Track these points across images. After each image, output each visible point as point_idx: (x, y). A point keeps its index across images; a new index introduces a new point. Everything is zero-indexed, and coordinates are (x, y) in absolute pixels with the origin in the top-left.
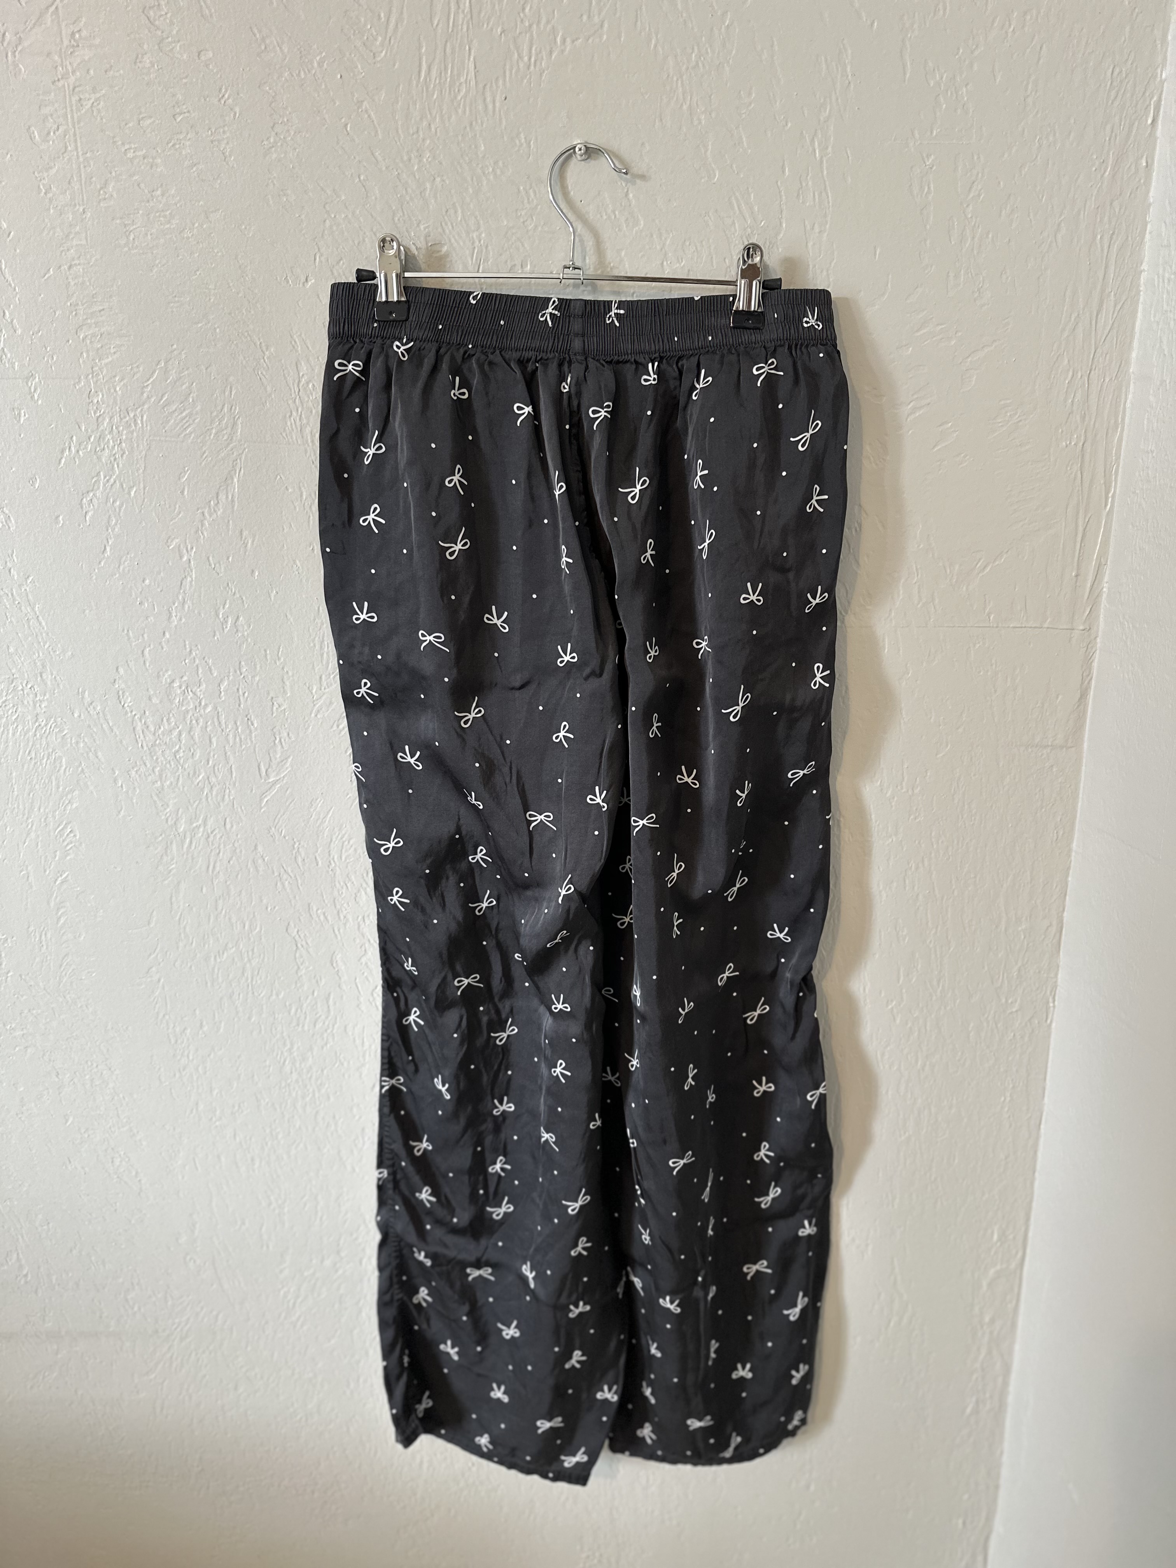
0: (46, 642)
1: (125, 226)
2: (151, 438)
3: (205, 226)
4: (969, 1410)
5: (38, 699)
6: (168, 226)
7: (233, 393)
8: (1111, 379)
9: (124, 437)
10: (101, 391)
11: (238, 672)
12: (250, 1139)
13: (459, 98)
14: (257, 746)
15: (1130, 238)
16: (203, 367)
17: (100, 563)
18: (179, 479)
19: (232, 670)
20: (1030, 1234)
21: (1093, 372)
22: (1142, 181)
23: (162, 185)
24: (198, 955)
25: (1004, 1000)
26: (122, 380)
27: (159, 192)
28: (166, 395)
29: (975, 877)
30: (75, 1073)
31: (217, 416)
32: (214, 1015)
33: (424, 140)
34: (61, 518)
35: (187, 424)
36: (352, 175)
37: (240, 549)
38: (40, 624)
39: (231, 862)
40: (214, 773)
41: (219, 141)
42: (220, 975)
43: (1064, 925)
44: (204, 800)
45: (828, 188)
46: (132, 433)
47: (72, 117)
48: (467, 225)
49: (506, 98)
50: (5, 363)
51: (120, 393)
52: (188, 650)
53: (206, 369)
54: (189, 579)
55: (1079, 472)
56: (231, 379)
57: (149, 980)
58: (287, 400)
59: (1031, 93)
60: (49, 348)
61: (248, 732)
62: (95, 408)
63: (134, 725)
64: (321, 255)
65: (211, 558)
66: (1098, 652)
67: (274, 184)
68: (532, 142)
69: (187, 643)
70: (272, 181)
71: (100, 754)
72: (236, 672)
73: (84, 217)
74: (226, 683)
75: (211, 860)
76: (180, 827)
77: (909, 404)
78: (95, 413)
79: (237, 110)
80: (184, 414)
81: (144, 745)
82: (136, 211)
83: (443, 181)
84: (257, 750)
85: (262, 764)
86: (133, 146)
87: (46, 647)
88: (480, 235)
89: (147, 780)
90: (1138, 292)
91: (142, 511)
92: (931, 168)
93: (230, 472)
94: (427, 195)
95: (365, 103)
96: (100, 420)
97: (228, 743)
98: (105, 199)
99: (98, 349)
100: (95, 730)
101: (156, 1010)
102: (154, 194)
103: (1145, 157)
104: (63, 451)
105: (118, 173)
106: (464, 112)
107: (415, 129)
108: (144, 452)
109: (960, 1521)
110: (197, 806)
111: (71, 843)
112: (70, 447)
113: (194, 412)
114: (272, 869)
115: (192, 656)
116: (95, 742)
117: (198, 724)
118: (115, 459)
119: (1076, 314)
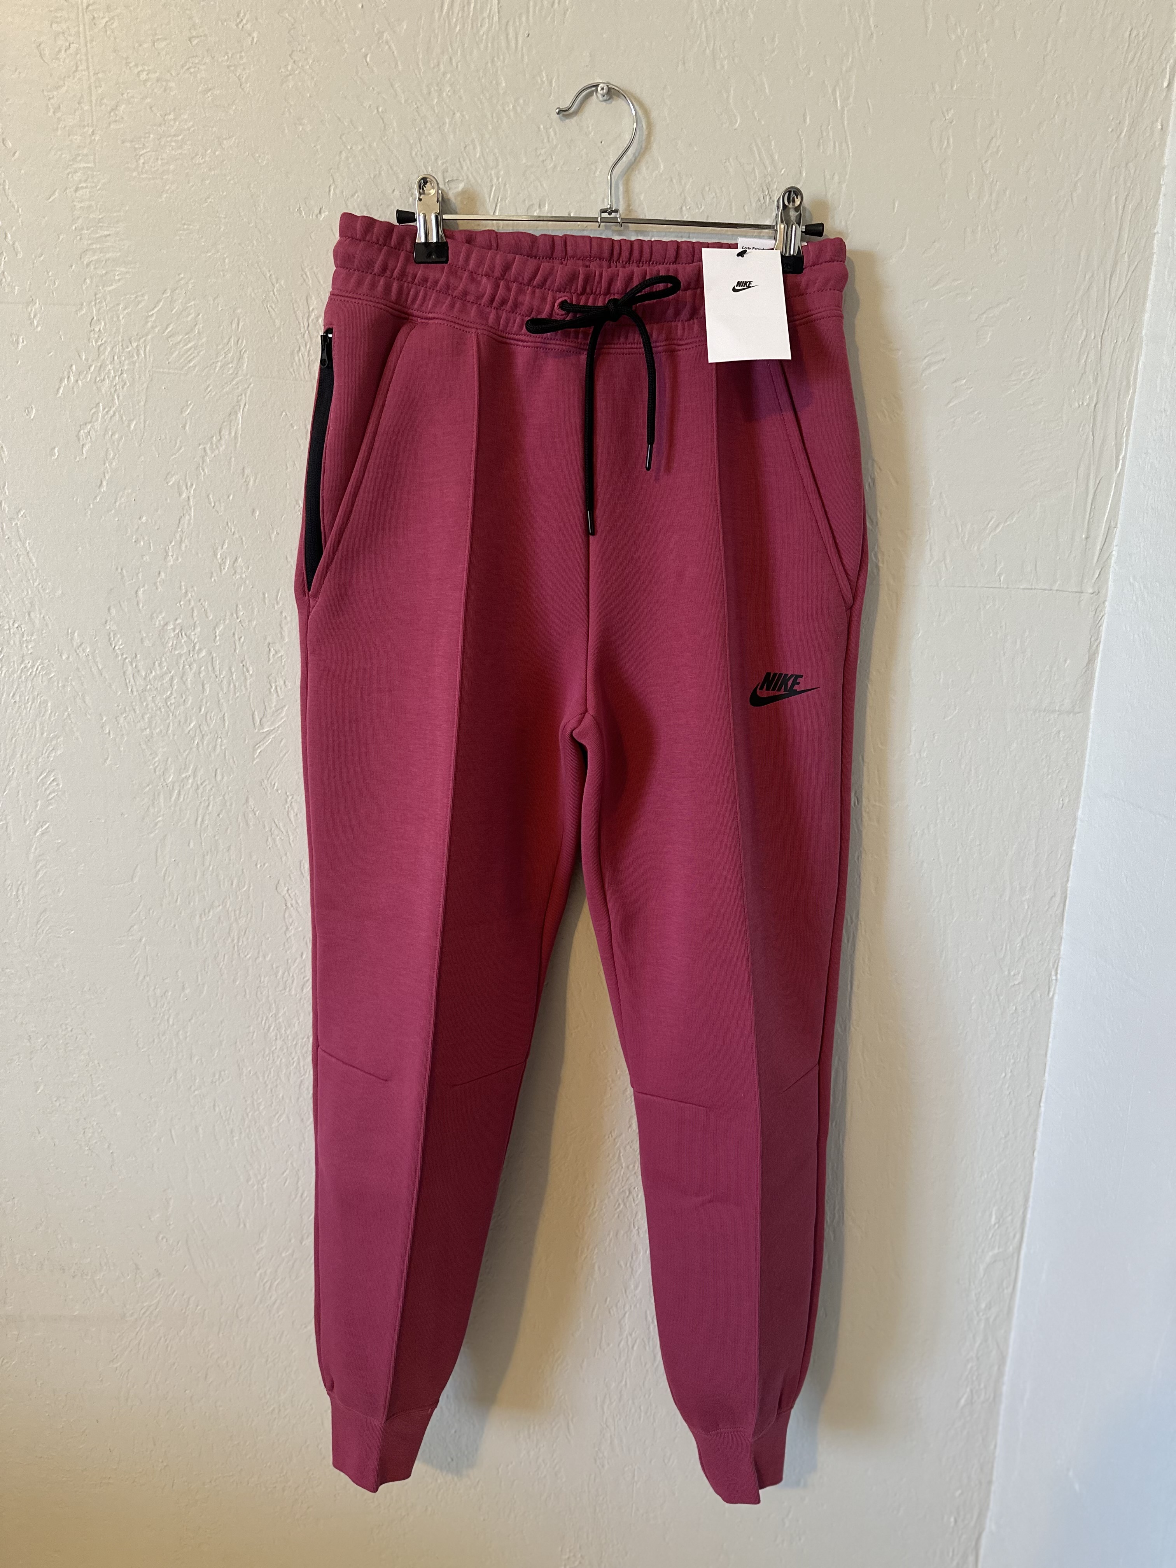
0: (36, 580)
1: (136, 149)
2: (154, 369)
3: (217, 153)
4: (963, 1401)
5: (24, 639)
6: (180, 151)
7: (240, 327)
8: (1124, 340)
9: (126, 368)
10: (104, 319)
11: (235, 615)
12: (231, 1110)
13: (481, 32)
14: (252, 693)
15: (1144, 200)
16: (210, 299)
17: (96, 497)
18: (182, 412)
19: (228, 613)
20: (1029, 1216)
21: (1106, 333)
22: (1157, 144)
23: (175, 109)
24: (183, 912)
25: (1006, 973)
26: (125, 308)
27: (171, 116)
28: (171, 325)
29: (980, 845)
30: (48, 1036)
31: (223, 348)
32: (197, 978)
33: (444, 74)
34: (56, 449)
35: (192, 356)
36: (370, 106)
37: (241, 488)
38: (30, 560)
39: (221, 816)
40: (206, 721)
41: (235, 66)
42: (205, 935)
43: (1068, 895)
44: (194, 750)
45: (849, 137)
46: (134, 365)
47: (85, 37)
48: (486, 161)
49: (528, 36)
50: (4, 287)
51: (122, 322)
52: (184, 591)
53: (214, 300)
54: (187, 517)
55: (1091, 433)
56: (239, 311)
57: (130, 938)
58: (295, 335)
59: (1051, 50)
60: (51, 273)
61: (243, 678)
62: (96, 336)
63: (125, 669)
64: (336, 187)
65: (211, 496)
66: (1106, 616)
67: (290, 113)
68: (554, 80)
69: (183, 583)
70: (289, 110)
71: (87, 698)
72: (232, 614)
73: (93, 138)
74: (221, 627)
75: (200, 812)
76: (170, 776)
77: (925, 359)
78: (96, 342)
79: (255, 35)
80: (189, 346)
81: (135, 689)
82: (147, 135)
83: (463, 116)
84: (251, 696)
85: (256, 713)
86: (146, 69)
87: (36, 584)
88: (499, 172)
89: (136, 726)
90: (1152, 255)
91: (142, 445)
92: (951, 123)
93: (234, 407)
94: (446, 130)
95: (386, 34)
96: (101, 349)
97: (222, 689)
98: (116, 121)
99: (102, 276)
100: (84, 673)
101: (136, 972)
102: (166, 118)
103: (1160, 121)
104: (61, 380)
105: (129, 95)
106: (486, 48)
107: (435, 61)
108: (145, 385)
109: (952, 1519)
110: (188, 755)
111: (54, 792)
112: (69, 377)
113: (200, 344)
114: (263, 823)
115: (187, 598)
116: (82, 684)
117: (191, 669)
118: (116, 390)
119: (1091, 275)
